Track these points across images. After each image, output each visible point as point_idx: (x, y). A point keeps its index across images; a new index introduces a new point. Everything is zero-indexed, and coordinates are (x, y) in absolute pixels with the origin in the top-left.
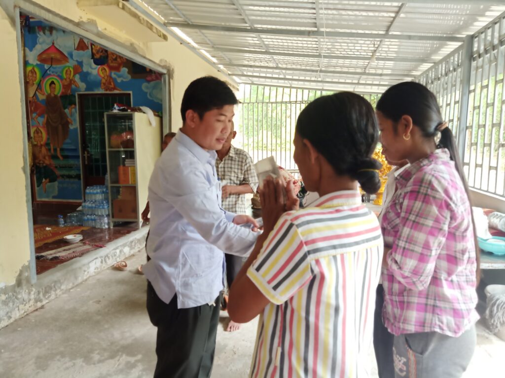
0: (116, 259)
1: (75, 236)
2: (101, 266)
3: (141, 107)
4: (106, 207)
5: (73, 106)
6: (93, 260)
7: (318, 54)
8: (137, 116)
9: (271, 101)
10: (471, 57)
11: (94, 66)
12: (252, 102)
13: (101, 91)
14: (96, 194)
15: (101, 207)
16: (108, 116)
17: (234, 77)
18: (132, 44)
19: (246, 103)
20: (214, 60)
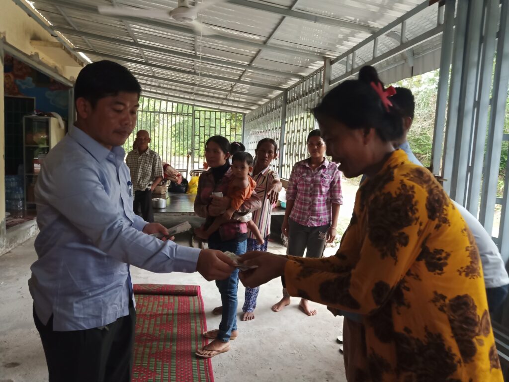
3: (52, 113)
4: (21, 192)
10: (286, 101)
16: (26, 118)
18: (56, 67)
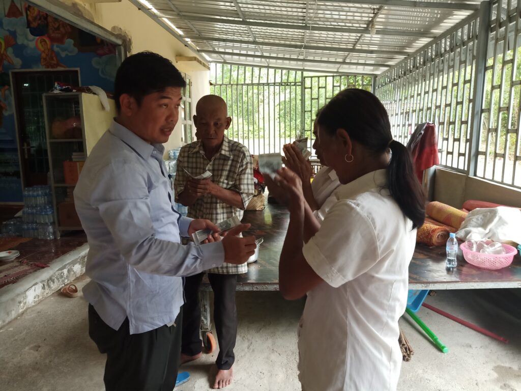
0: (63, 281)
1: (9, 253)
2: (43, 293)
3: (90, 87)
5: (7, 87)
6: (32, 287)
7: (304, 25)
8: (86, 98)
9: (247, 82)
10: (488, 27)
11: (31, 37)
12: (224, 83)
13: (41, 68)
14: (37, 197)
15: (43, 213)
17: (204, 54)
18: (74, 5)
19: (218, 85)
20: (180, 32)
